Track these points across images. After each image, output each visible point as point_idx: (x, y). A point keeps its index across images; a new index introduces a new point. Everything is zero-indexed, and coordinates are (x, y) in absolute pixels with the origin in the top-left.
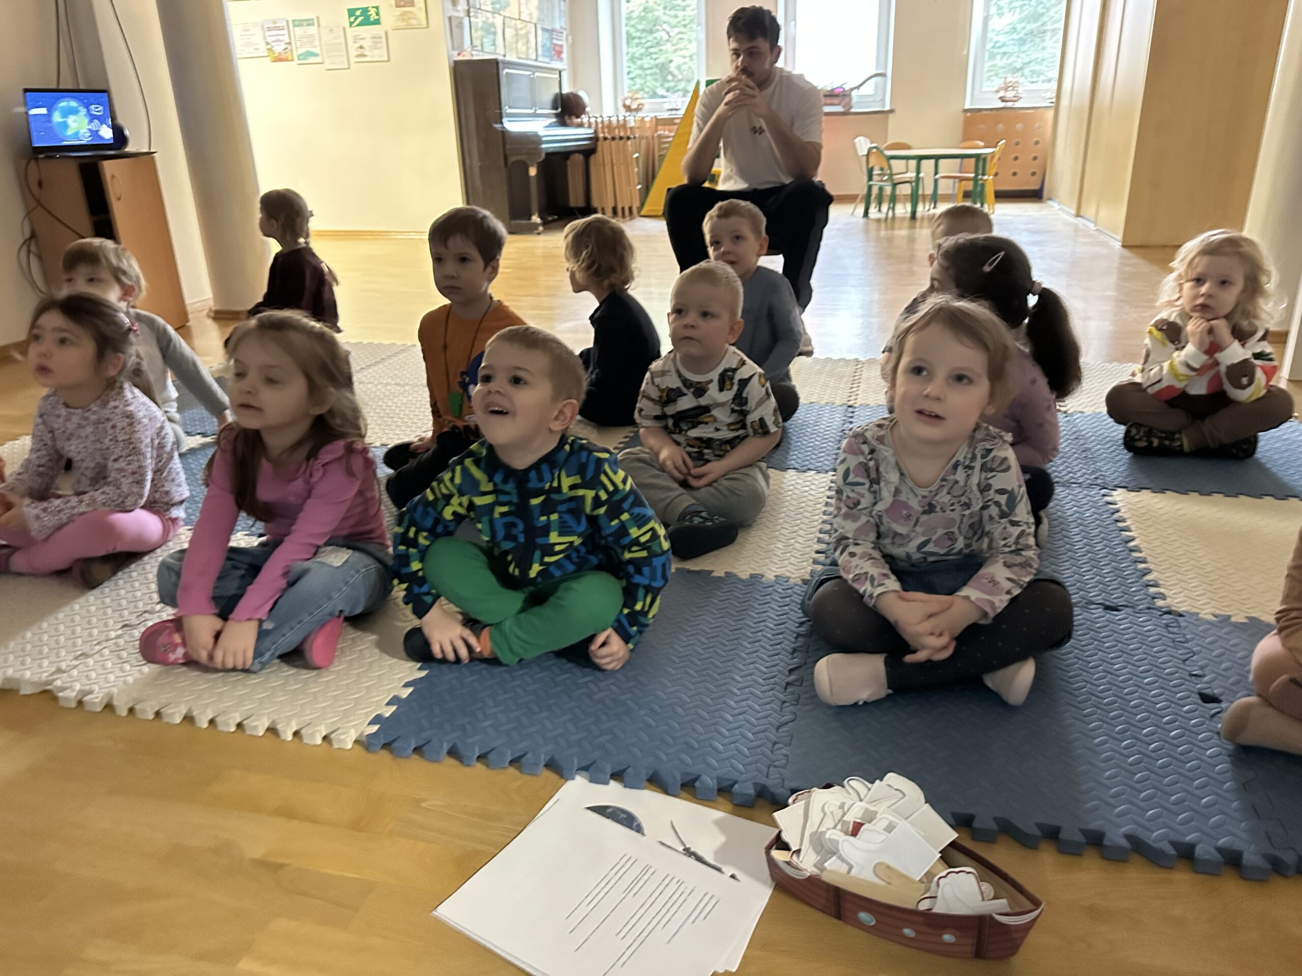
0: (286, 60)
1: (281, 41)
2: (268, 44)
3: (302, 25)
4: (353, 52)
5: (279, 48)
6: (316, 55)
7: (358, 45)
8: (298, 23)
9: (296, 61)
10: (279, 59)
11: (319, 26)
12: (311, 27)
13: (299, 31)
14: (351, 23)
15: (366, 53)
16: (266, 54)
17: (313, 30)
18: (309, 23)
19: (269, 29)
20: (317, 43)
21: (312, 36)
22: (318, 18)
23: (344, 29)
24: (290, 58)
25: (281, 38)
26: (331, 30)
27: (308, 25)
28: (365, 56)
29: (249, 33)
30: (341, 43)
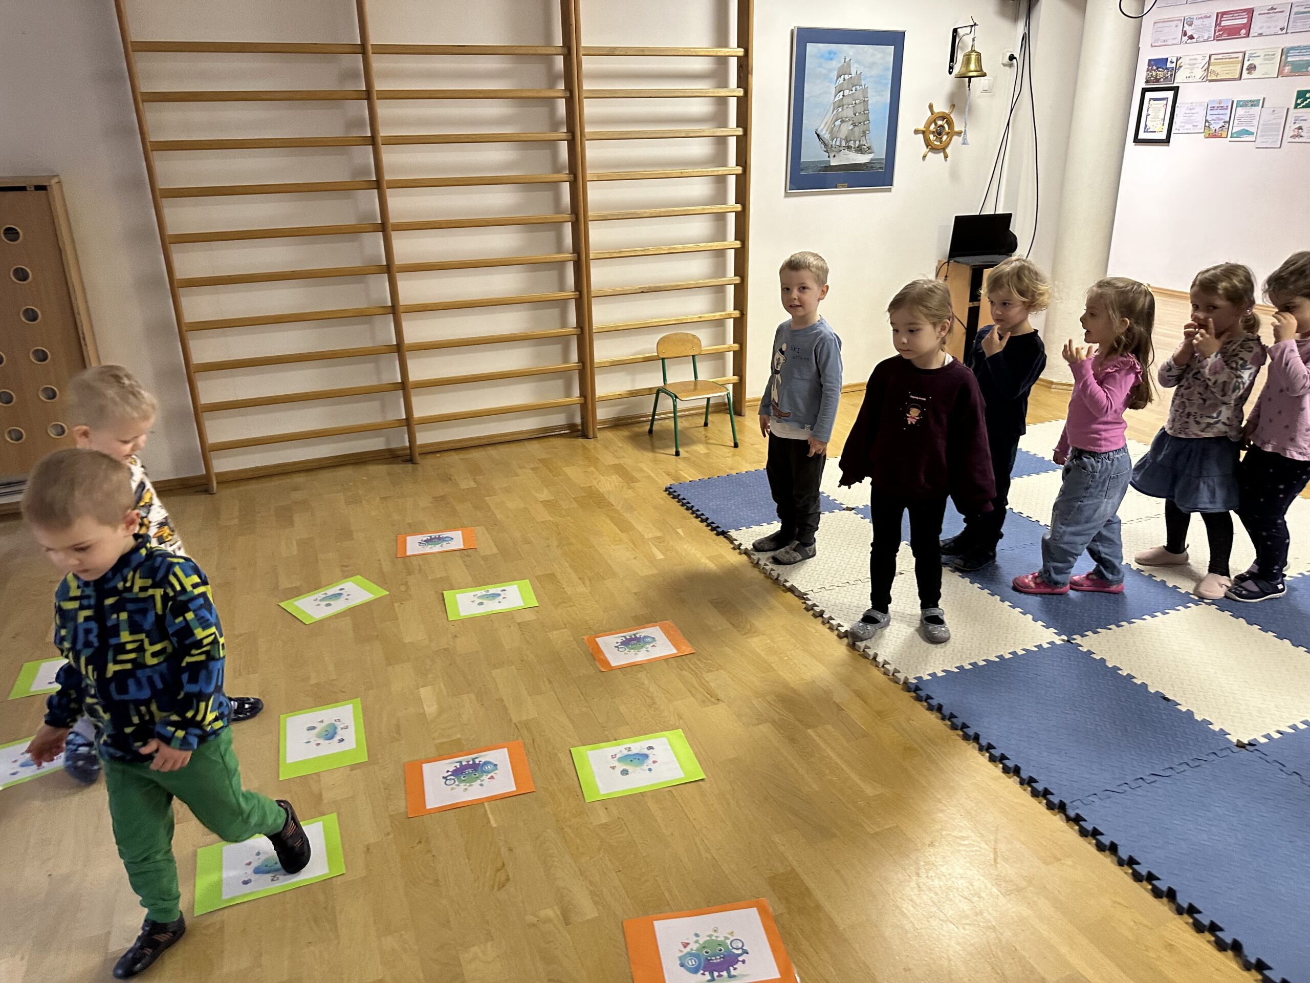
0: (1221, 137)
1: (1219, 119)
2: (1206, 121)
3: (1246, 106)
4: (1289, 132)
5: (1216, 126)
6: (1252, 134)
7: (1297, 126)
8: (1244, 104)
9: (1229, 138)
10: (1214, 135)
11: (1262, 107)
12: (1256, 108)
13: (1241, 111)
14: (1296, 107)
15: (1302, 134)
16: (1202, 131)
17: (1256, 110)
18: (1254, 103)
19: (1213, 108)
20: (1255, 122)
21: (1252, 116)
22: (1264, 99)
23: (1288, 109)
24: (1224, 135)
25: (1221, 117)
26: (1274, 111)
27: (1252, 105)
28: (1301, 136)
29: (1193, 111)
30: (1280, 124)
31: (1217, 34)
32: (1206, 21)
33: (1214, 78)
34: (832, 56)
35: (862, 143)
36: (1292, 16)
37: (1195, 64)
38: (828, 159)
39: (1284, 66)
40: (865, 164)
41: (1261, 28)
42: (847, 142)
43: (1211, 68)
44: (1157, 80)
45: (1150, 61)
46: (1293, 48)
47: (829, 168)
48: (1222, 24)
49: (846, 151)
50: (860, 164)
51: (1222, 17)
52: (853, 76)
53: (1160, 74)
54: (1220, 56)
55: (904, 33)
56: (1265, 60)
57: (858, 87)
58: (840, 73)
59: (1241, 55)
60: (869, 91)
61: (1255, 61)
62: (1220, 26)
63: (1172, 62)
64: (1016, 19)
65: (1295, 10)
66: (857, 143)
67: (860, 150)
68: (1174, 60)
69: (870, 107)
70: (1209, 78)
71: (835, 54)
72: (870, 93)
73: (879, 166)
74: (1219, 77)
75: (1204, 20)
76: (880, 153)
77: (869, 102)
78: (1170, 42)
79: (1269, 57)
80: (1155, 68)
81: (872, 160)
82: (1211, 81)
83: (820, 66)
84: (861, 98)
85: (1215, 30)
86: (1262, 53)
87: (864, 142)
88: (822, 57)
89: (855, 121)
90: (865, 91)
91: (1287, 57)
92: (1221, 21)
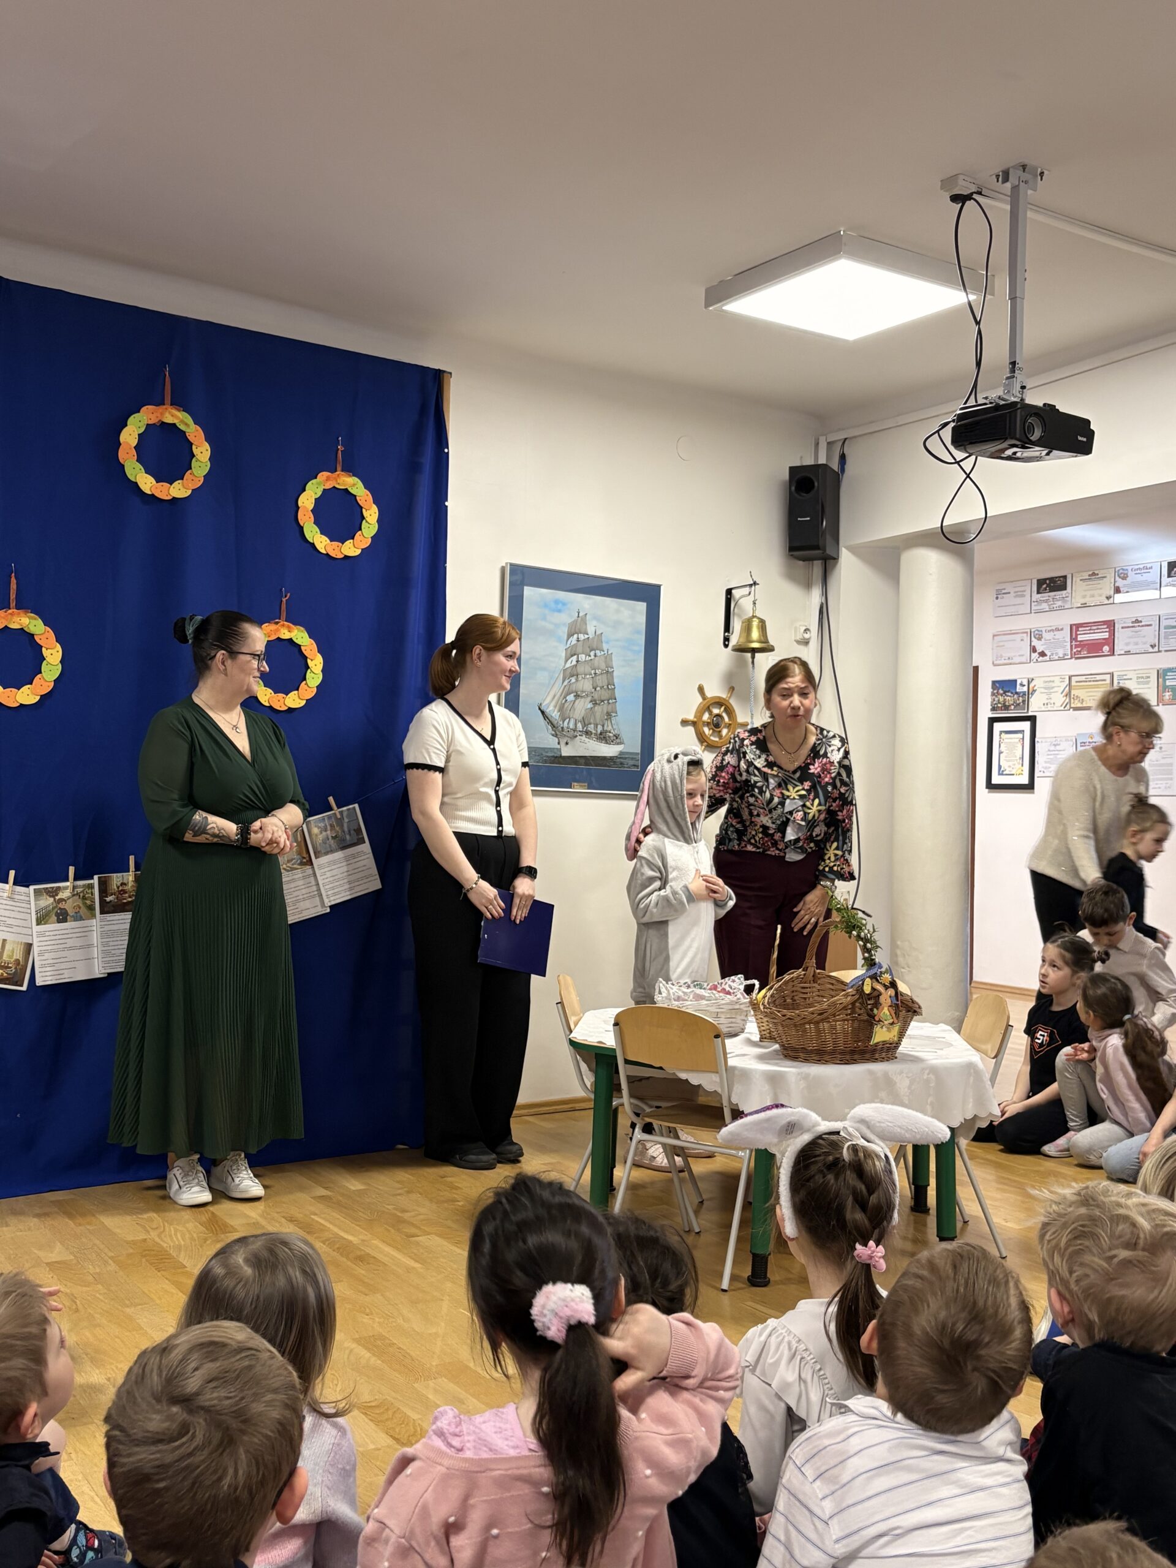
29: (1058, 748)
30: (1171, 764)
31: (1074, 650)
32: (1058, 635)
33: (1079, 705)
34: (560, 606)
35: (605, 728)
36: (1162, 630)
37: (1053, 687)
38: (558, 747)
39: (1164, 691)
40: (611, 758)
41: (1127, 644)
42: (585, 725)
43: (1073, 692)
44: (1006, 707)
45: (994, 683)
46: (1170, 670)
47: (560, 759)
48: (1079, 639)
49: (584, 738)
50: (604, 758)
51: (1077, 630)
52: (591, 637)
53: (1009, 699)
54: (1083, 678)
55: (659, 587)
56: (1139, 683)
57: (598, 652)
58: (573, 631)
59: (1108, 677)
60: (614, 658)
62: (1076, 641)
63: (1022, 685)
64: (808, 585)
65: (1164, 623)
66: (600, 729)
67: (603, 737)
68: (1025, 682)
69: (616, 681)
70: (1073, 706)
71: (564, 604)
72: (615, 662)
73: (631, 762)
74: (1084, 705)
75: (1056, 633)
76: (632, 744)
77: (615, 674)
78: (1017, 660)
79: (1143, 680)
80: (1001, 691)
81: (621, 753)
82: (1076, 709)
83: (544, 618)
84: (603, 666)
85: (1071, 646)
86: (1133, 676)
87: (610, 728)
88: (546, 606)
89: (596, 697)
90: (608, 658)
91: (1165, 680)
92: (1077, 635)
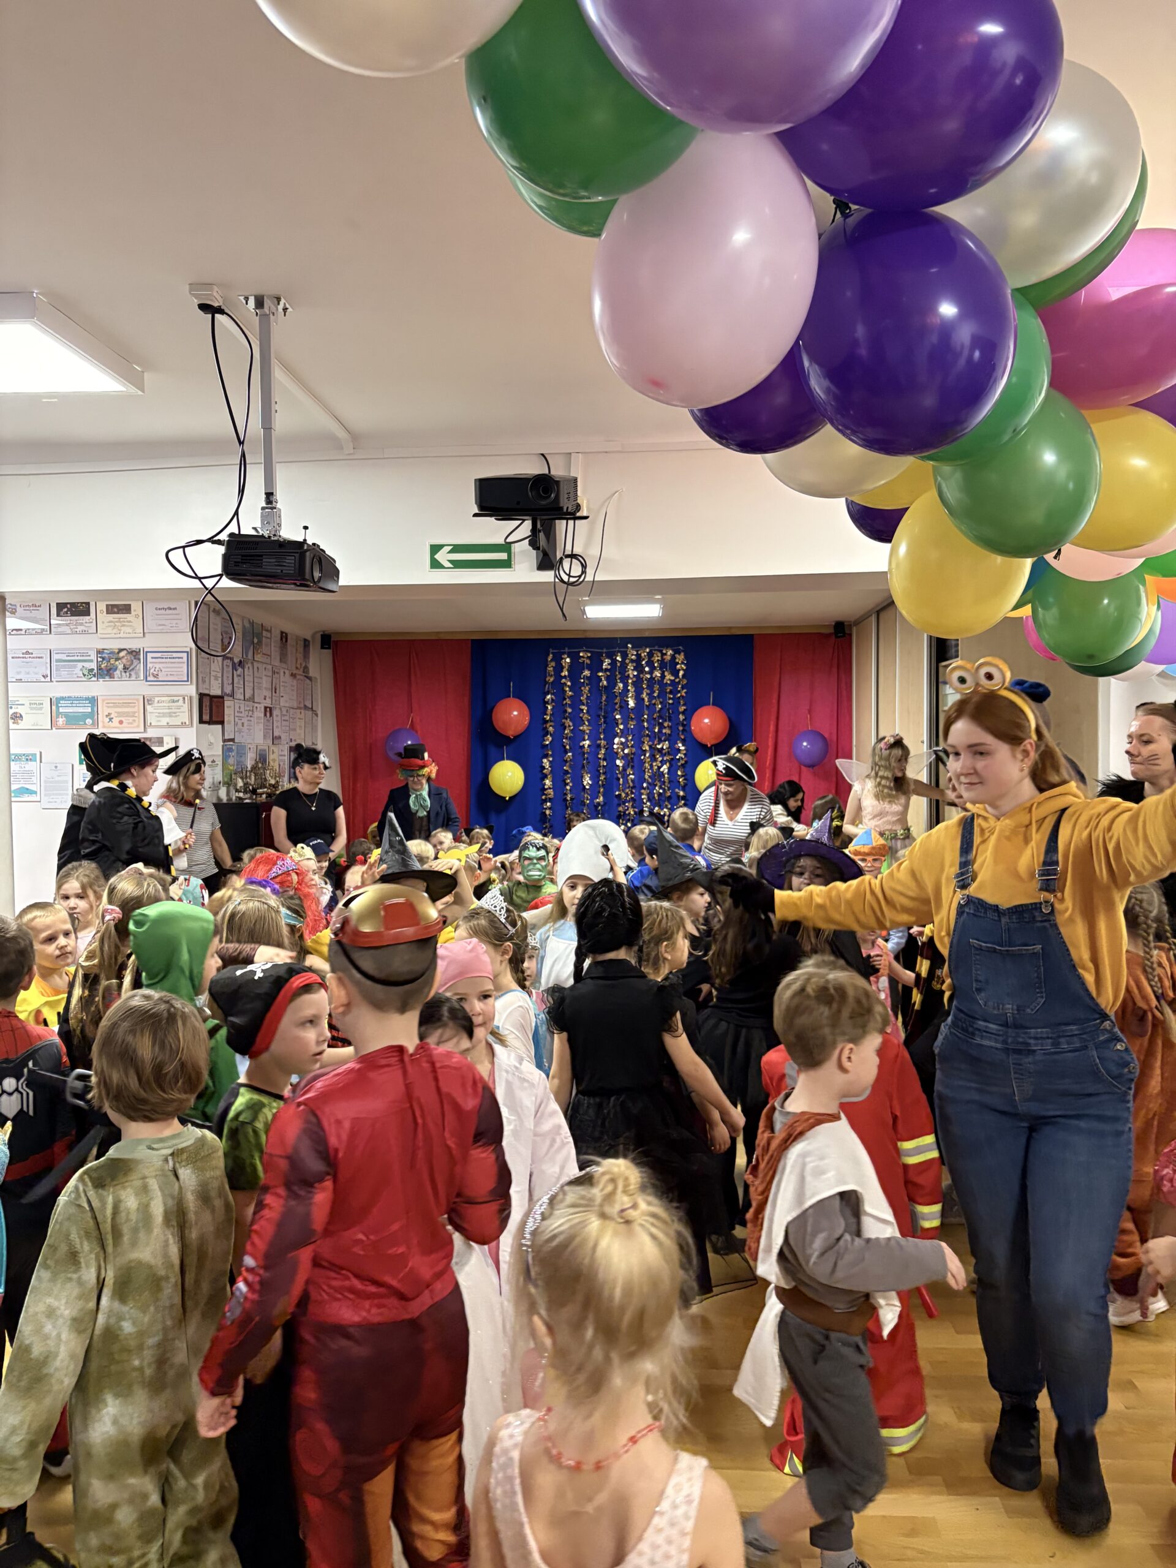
3: (18, 760)
6: (36, 793)
8: (14, 758)
11: (41, 762)
12: (30, 763)
13: (14, 766)
17: (32, 766)
18: (30, 758)
20: (34, 779)
21: (30, 773)
22: (41, 753)
26: (54, 767)
27: (25, 760)
30: (66, 782)
36: (54, 664)
39: (57, 717)
41: (19, 673)
46: (63, 698)
56: (31, 709)
61: (20, 710)
65: (55, 657)
79: (36, 706)
86: (27, 702)
91: (58, 707)
